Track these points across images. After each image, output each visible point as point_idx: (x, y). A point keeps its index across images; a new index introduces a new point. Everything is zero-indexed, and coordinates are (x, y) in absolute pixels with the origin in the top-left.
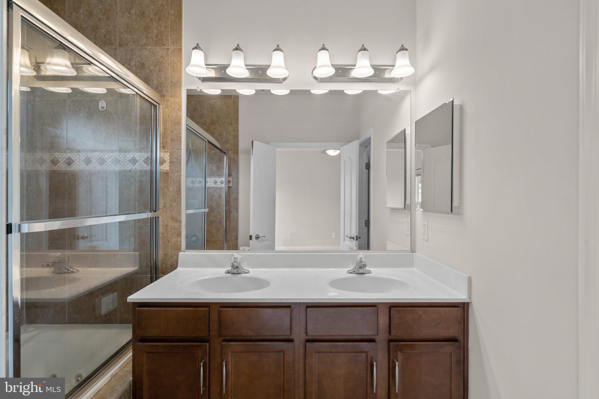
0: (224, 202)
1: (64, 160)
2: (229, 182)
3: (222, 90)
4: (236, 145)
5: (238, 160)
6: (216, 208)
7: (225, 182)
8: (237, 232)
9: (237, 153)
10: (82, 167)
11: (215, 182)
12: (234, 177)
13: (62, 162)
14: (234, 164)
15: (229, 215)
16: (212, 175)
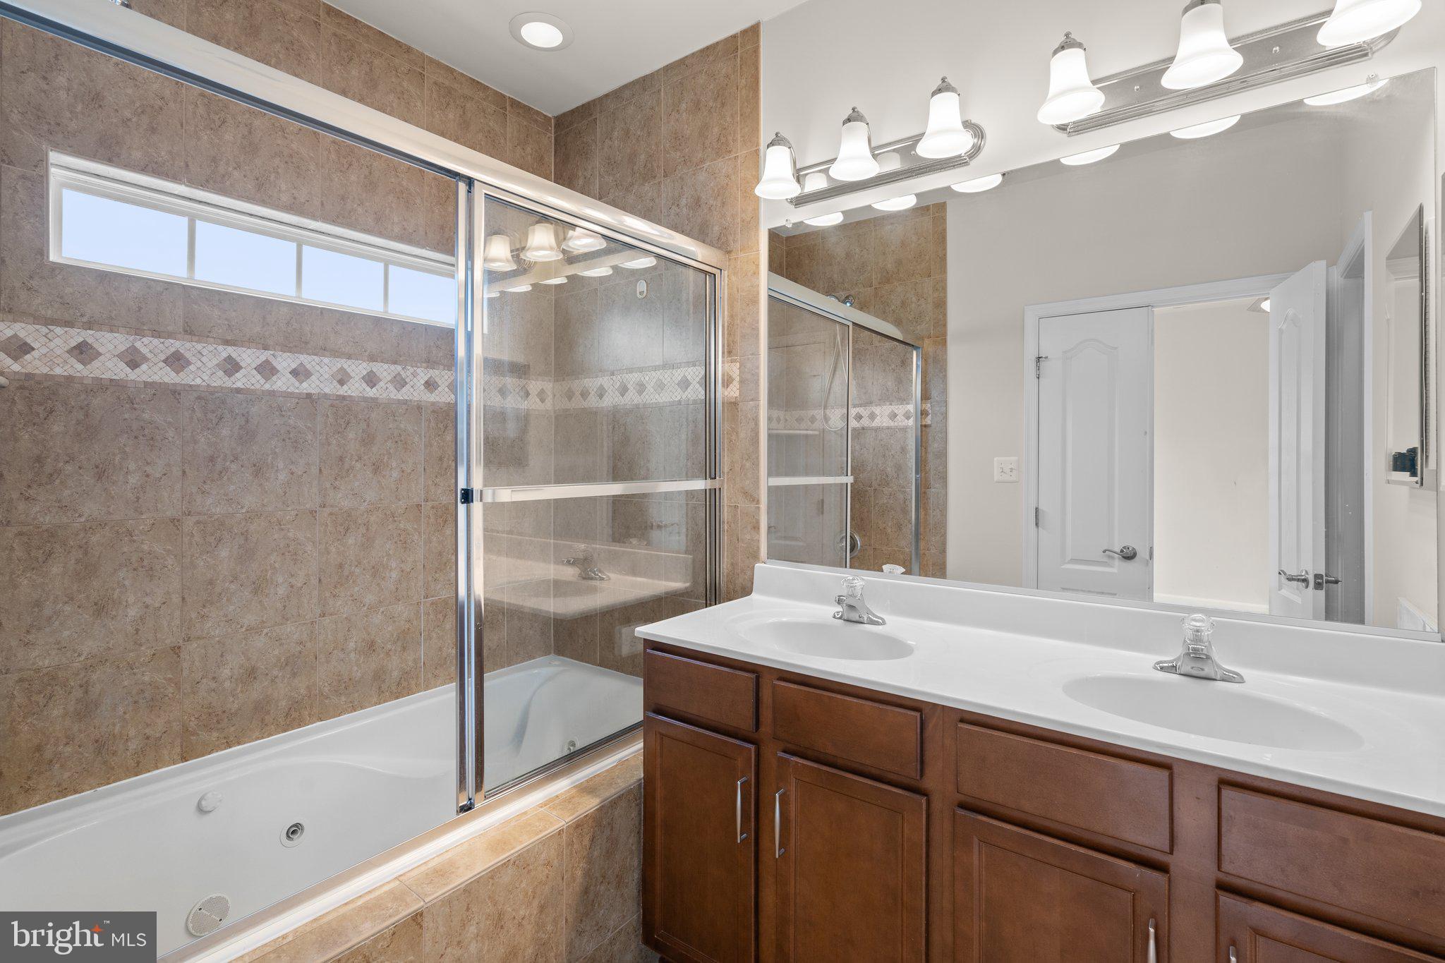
0: (912, 463)
1: (595, 390)
2: (924, 413)
3: (917, 195)
4: (941, 323)
5: (946, 359)
6: (895, 475)
7: (914, 416)
8: (944, 535)
9: (944, 342)
10: (616, 399)
11: (893, 416)
12: (937, 401)
13: (593, 392)
14: (935, 369)
15: (925, 493)
16: (885, 399)
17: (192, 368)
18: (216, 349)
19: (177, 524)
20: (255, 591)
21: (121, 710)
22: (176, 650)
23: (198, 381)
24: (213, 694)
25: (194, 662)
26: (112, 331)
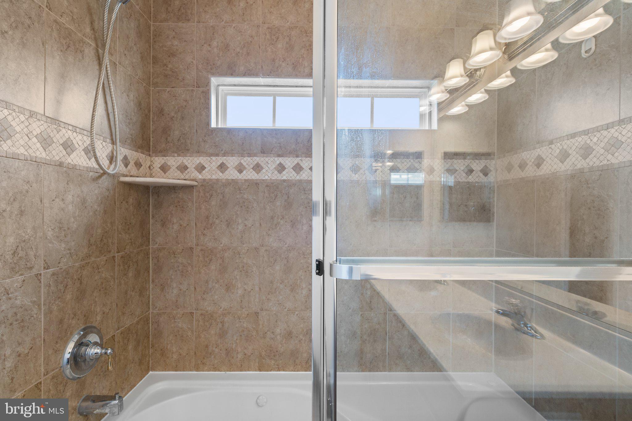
1: (533, 160)
10: (555, 166)
13: (531, 163)
17: (264, 171)
18: (274, 160)
19: (257, 250)
20: (292, 290)
21: (235, 338)
22: (257, 314)
23: (266, 177)
24: (272, 340)
25: (264, 322)
26: (232, 156)
